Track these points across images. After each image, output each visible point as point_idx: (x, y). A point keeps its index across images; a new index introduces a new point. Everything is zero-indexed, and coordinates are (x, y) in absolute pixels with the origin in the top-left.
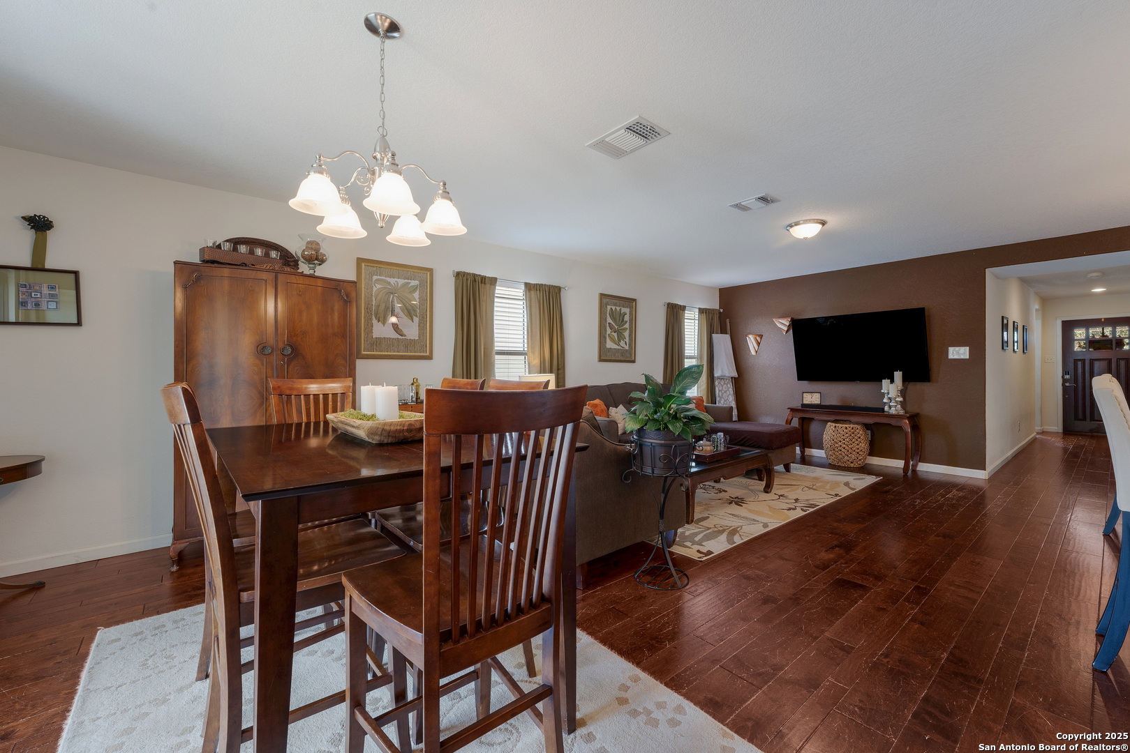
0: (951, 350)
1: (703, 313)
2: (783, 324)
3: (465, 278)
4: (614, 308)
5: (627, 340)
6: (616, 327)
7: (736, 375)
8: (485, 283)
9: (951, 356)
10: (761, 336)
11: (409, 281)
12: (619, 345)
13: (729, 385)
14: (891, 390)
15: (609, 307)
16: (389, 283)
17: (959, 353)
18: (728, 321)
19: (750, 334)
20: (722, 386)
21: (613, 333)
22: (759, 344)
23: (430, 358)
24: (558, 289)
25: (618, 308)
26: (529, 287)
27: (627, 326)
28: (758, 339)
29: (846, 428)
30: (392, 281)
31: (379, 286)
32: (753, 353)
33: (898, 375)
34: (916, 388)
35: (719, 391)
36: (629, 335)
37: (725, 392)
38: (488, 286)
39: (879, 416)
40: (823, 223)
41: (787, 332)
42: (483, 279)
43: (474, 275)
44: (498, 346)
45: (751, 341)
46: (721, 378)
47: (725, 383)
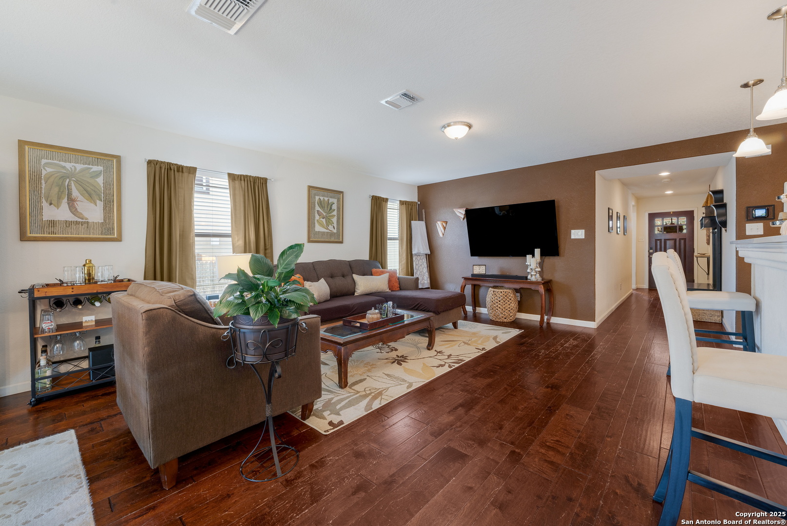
0: (573, 231)
1: (403, 204)
2: (461, 213)
3: (158, 167)
4: (322, 198)
5: (335, 225)
6: (325, 214)
7: (429, 252)
8: (182, 172)
9: (573, 237)
10: (446, 223)
11: (90, 166)
12: (327, 229)
13: (424, 260)
14: (532, 262)
15: (317, 198)
16: (64, 167)
17: (578, 234)
18: (423, 211)
19: (439, 221)
20: (419, 261)
21: (322, 219)
22: (445, 228)
23: (119, 239)
24: (264, 181)
25: (326, 199)
26: (232, 177)
27: (335, 213)
28: (444, 225)
29: (501, 292)
30: (68, 165)
31: (49, 170)
32: (441, 235)
33: (537, 251)
34: (550, 260)
35: (416, 265)
36: (337, 222)
37: (421, 265)
38: (186, 174)
39: (523, 283)
40: (470, 126)
41: (464, 219)
42: (180, 169)
43: (169, 164)
44: (198, 228)
45: (439, 226)
46: (417, 255)
47: (420, 259)
